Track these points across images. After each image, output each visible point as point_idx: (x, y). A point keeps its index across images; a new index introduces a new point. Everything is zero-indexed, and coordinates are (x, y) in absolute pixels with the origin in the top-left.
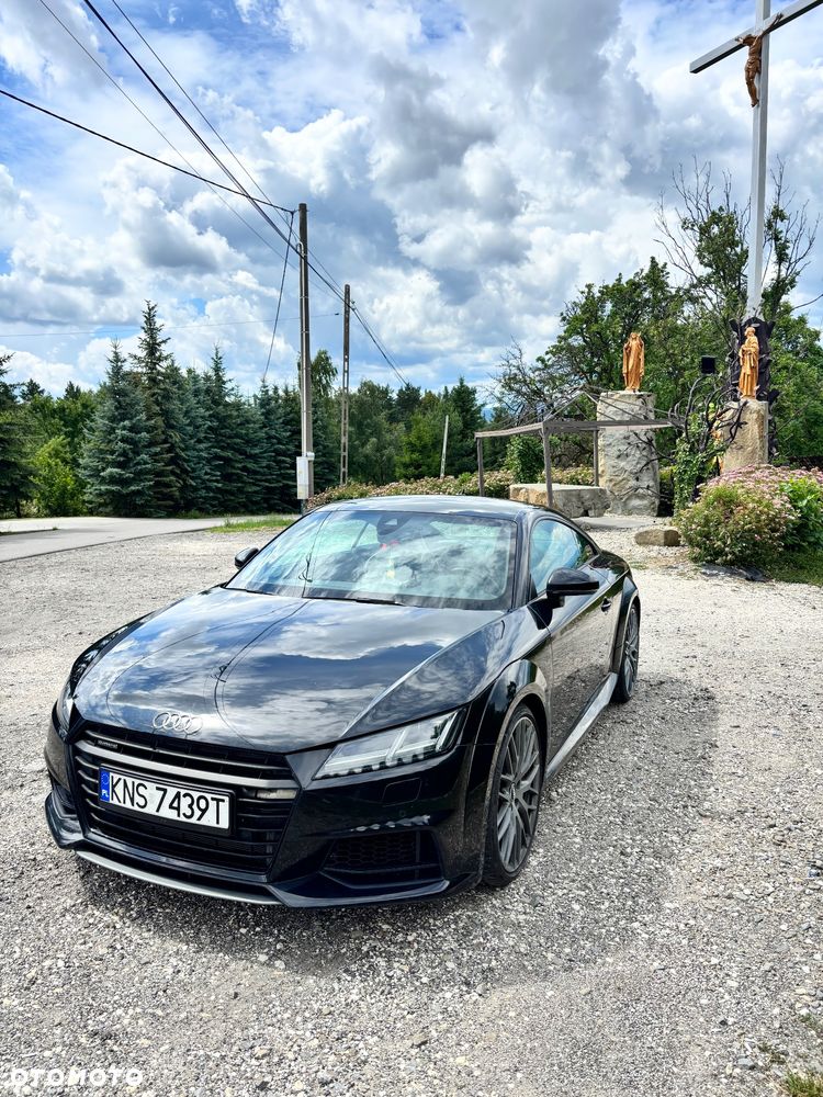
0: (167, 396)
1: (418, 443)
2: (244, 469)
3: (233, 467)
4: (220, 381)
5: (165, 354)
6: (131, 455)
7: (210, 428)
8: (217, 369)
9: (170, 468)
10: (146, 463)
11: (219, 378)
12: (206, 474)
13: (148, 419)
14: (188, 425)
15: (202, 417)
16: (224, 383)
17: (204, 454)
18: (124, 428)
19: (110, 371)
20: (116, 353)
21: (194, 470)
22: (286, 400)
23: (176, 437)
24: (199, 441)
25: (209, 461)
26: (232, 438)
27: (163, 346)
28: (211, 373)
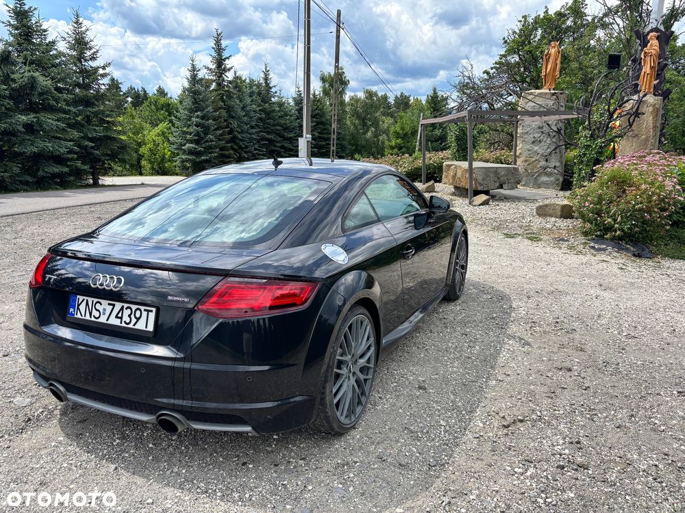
0: (230, 96)
1: (401, 132)
2: (283, 147)
3: (275, 146)
4: (268, 87)
5: (228, 67)
6: (202, 135)
7: (260, 119)
8: (266, 79)
9: (230, 145)
10: (212, 141)
11: (267, 84)
12: (256, 149)
13: (215, 111)
14: (244, 116)
15: (254, 111)
16: (271, 88)
17: (254, 136)
18: (198, 117)
19: (189, 77)
20: (193, 65)
21: (247, 147)
22: (314, 101)
23: (235, 124)
24: (252, 127)
25: (258, 141)
26: (275, 126)
27: (227, 62)
28: (262, 81)
